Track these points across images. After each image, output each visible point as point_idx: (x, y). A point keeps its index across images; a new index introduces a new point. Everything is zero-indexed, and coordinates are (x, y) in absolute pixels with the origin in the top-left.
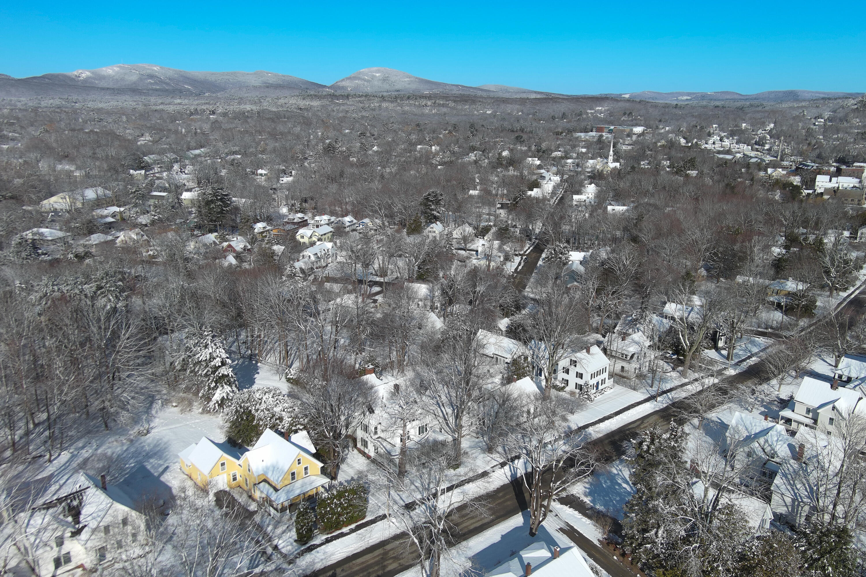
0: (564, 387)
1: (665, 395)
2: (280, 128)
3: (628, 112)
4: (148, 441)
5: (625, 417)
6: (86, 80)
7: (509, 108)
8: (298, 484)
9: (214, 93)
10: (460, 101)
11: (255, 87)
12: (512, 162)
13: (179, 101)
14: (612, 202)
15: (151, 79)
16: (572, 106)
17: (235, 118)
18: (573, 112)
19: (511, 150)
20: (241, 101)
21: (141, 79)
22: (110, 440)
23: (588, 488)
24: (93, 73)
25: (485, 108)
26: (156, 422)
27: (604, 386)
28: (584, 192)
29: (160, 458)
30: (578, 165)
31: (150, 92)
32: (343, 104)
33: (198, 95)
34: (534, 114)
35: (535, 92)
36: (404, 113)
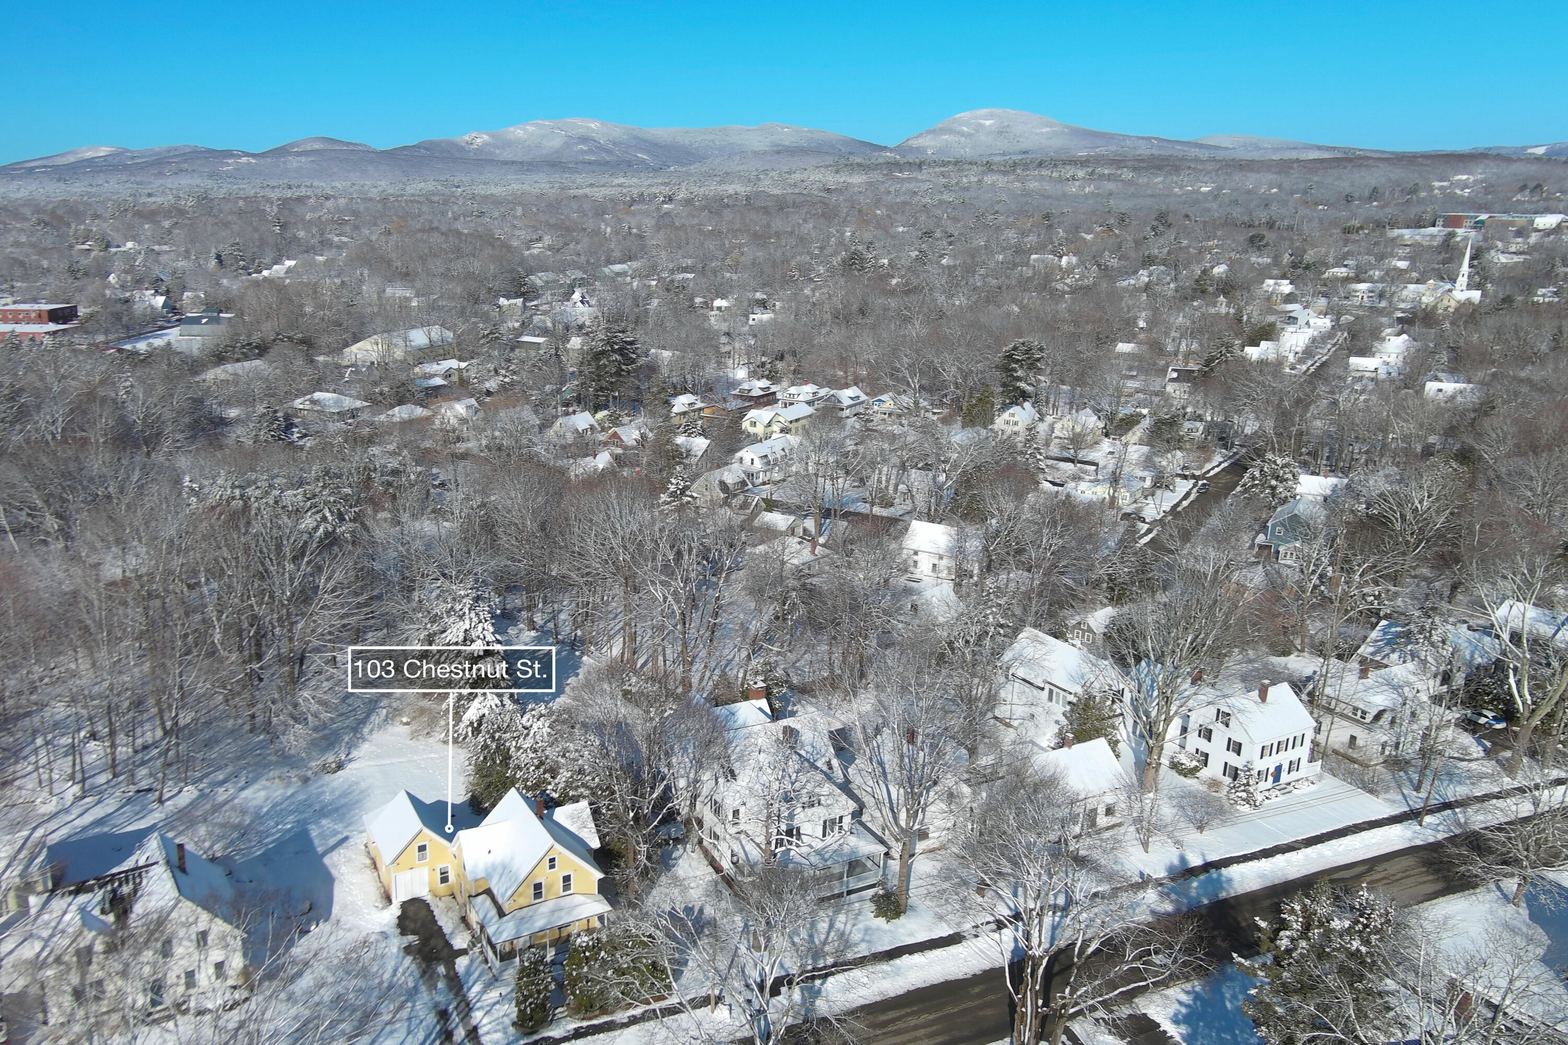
0: (1196, 769)
1: (1448, 812)
2: (778, 224)
3: (1532, 185)
4: (335, 784)
5: (1329, 853)
6: (480, 150)
7: (1250, 181)
8: (545, 908)
9: (683, 165)
10: (1147, 169)
11: (756, 154)
12: (1227, 288)
13: (621, 180)
14: (1440, 375)
15: (583, 143)
16: (1398, 174)
17: (704, 208)
18: (1399, 186)
19: (1232, 264)
20: (726, 177)
21: (567, 145)
22: (271, 774)
23: (1187, 1006)
24: (492, 136)
25: (1198, 180)
26: (365, 748)
27: (1294, 775)
28: (1379, 351)
29: (342, 818)
30: (1381, 296)
31: (580, 166)
32: (909, 180)
33: (657, 170)
34: (1305, 192)
35: (1320, 148)
36: (1026, 193)
